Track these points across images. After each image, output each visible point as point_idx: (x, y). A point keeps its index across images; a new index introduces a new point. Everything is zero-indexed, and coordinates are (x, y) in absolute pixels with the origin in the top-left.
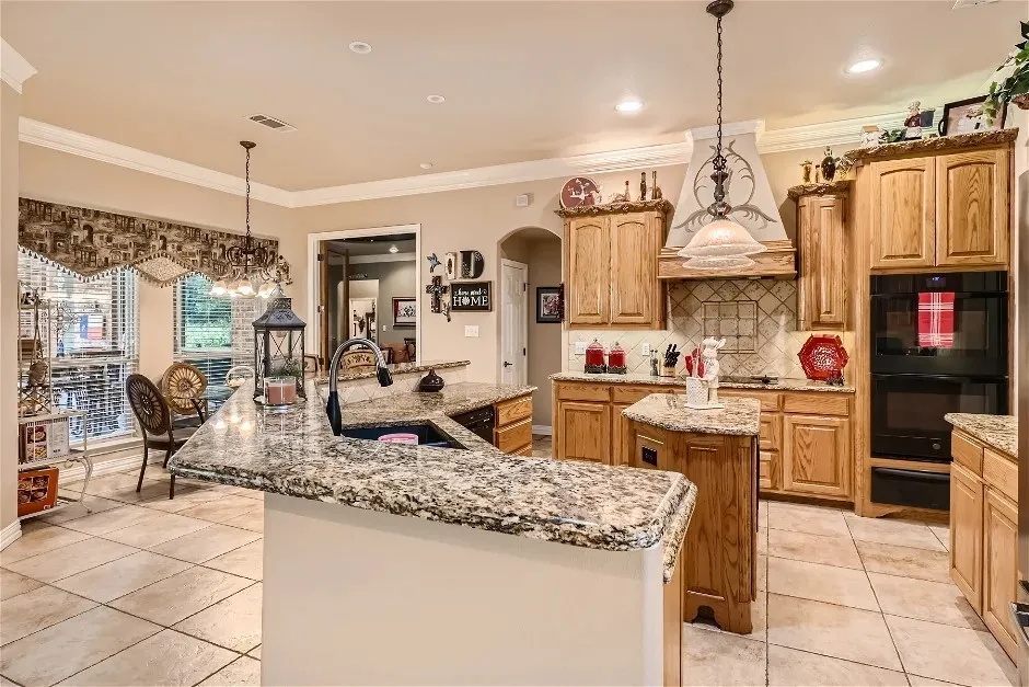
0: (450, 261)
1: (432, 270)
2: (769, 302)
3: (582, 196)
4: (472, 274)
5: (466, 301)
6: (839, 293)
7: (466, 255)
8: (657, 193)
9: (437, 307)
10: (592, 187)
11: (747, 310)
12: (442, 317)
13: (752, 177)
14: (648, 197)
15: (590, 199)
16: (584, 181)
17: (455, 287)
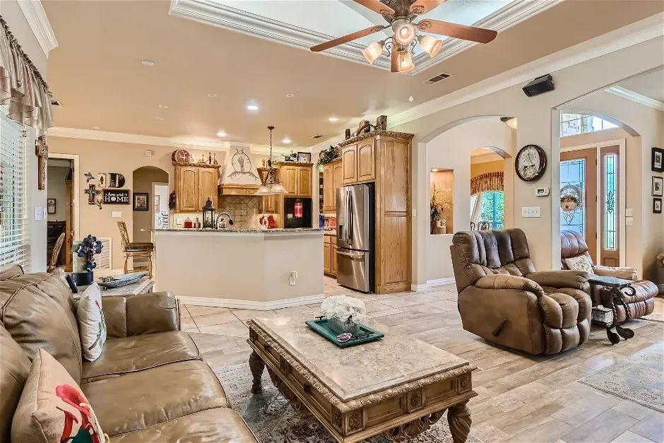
0: (102, 177)
1: (88, 181)
2: (250, 204)
3: (184, 158)
4: (117, 185)
5: (113, 199)
6: (273, 203)
7: (113, 176)
8: (215, 161)
9: (92, 201)
10: (188, 155)
11: (243, 206)
12: (96, 207)
13: (250, 162)
14: (212, 163)
15: (186, 160)
16: (185, 151)
17: (106, 191)
